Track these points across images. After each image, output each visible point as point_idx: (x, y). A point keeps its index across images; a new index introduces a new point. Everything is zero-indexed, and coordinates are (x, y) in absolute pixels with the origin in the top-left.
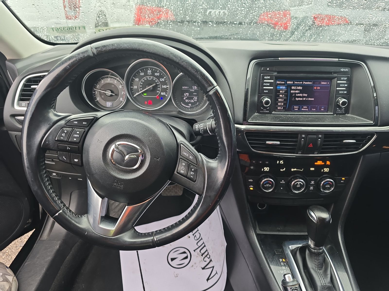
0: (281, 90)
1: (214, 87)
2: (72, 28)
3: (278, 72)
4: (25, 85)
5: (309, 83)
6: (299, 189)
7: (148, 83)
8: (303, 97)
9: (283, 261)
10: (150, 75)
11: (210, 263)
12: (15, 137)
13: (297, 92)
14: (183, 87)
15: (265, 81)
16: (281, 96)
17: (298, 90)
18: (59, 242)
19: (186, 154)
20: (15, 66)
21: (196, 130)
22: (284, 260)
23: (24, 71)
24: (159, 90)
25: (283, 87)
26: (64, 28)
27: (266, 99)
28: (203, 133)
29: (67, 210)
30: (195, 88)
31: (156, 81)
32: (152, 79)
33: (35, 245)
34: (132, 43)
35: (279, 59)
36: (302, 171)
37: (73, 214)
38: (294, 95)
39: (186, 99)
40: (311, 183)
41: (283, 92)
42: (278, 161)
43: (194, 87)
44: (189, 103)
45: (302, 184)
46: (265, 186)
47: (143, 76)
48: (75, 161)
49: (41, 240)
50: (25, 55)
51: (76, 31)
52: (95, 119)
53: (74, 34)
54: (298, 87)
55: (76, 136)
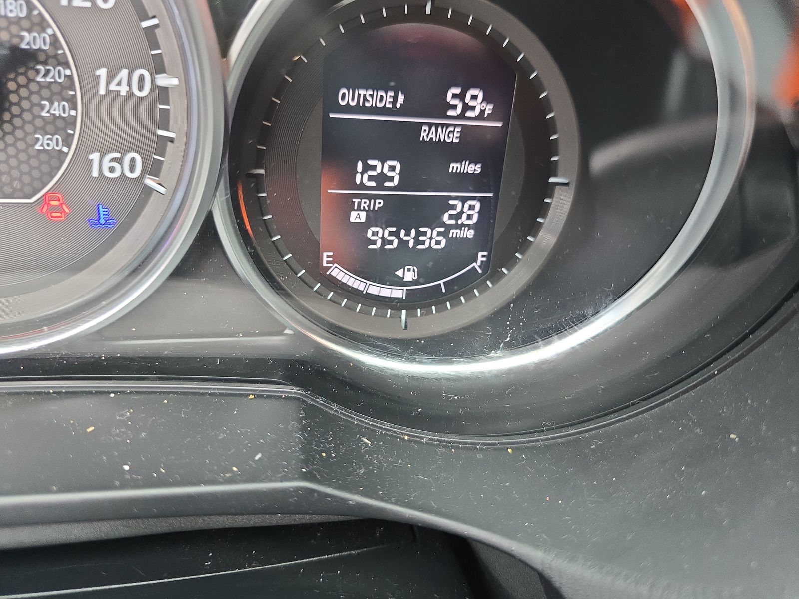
30: (466, 108)
39: (374, 218)
43: (461, 97)
44: (405, 255)
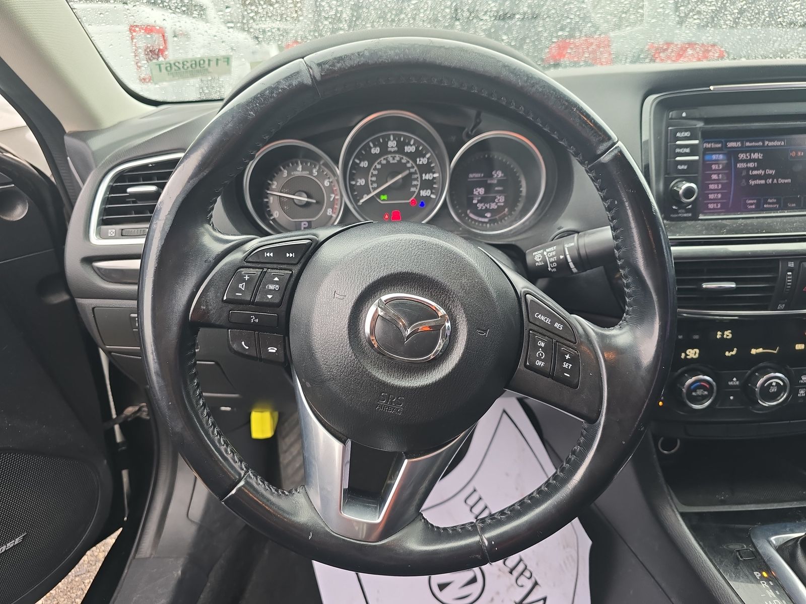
0: (715, 164)
1: (614, 144)
2: (202, 62)
3: (707, 121)
4: (111, 189)
5: (779, 143)
6: (774, 397)
7: (391, 170)
8: (766, 177)
9: (762, 576)
10: (395, 152)
11: (535, 590)
12: (91, 311)
13: (751, 165)
14: (471, 176)
15: (678, 143)
16: (714, 177)
17: (754, 160)
18: (181, 562)
19: (543, 318)
20: (88, 146)
21: (537, 264)
22: (765, 574)
23: (108, 157)
24: (416, 186)
25: (718, 157)
26: (185, 63)
27: (686, 185)
28: (555, 270)
29: (257, 479)
31: (409, 165)
32: (399, 161)
33: (126, 571)
34: (407, 46)
35: (710, 90)
36: (775, 352)
37: (270, 489)
38: (744, 173)
39: (479, 202)
40: (802, 382)
41: (719, 166)
42: (719, 333)
43: (496, 173)
44: (487, 210)
45: (782, 384)
46: (694, 394)
47: (377, 156)
48: (270, 351)
49: (139, 559)
50: (107, 121)
51: (210, 69)
52: (313, 244)
53: (204, 78)
54: (752, 154)
55: (271, 287)
